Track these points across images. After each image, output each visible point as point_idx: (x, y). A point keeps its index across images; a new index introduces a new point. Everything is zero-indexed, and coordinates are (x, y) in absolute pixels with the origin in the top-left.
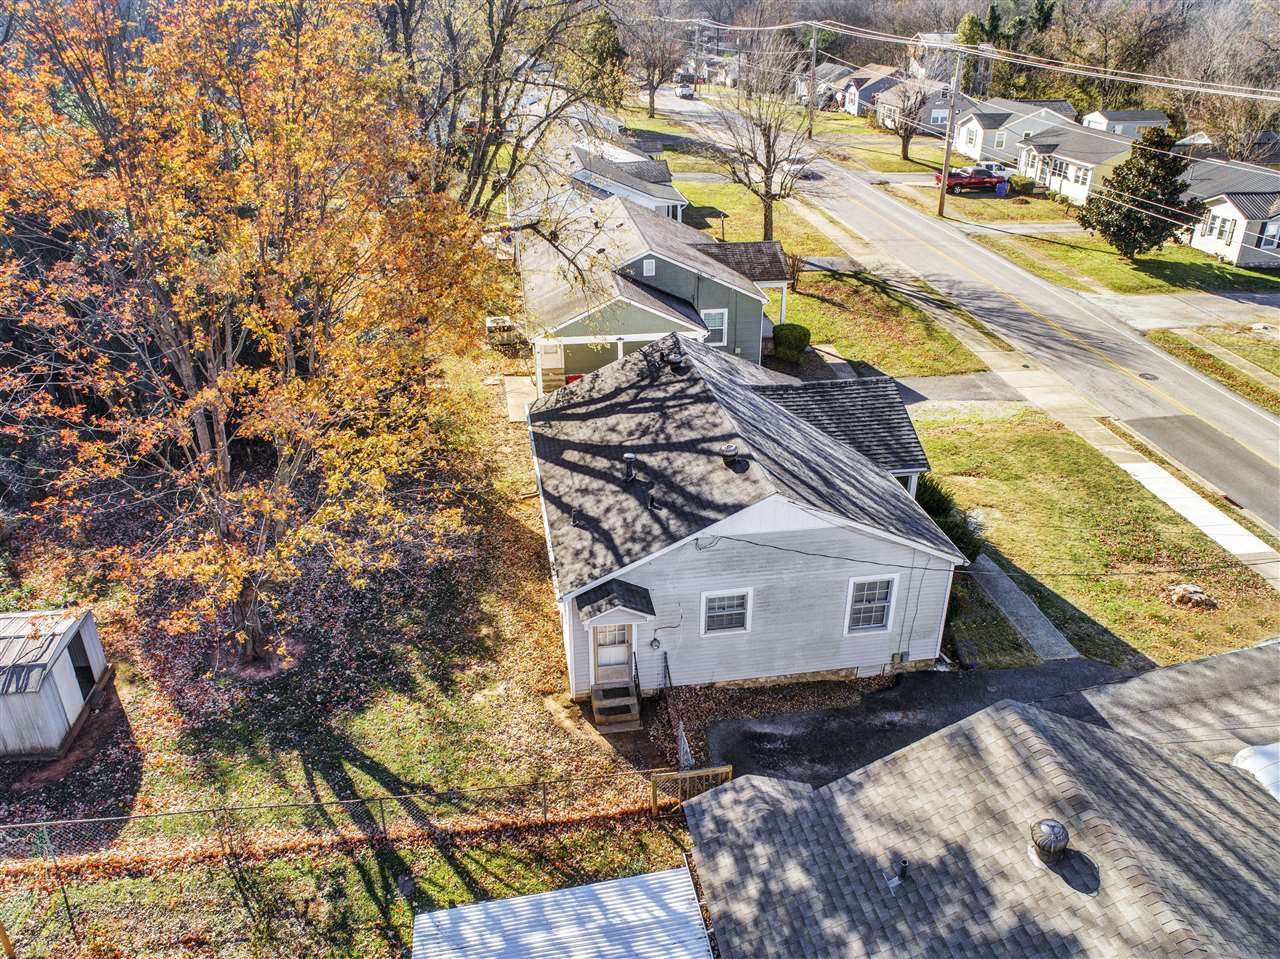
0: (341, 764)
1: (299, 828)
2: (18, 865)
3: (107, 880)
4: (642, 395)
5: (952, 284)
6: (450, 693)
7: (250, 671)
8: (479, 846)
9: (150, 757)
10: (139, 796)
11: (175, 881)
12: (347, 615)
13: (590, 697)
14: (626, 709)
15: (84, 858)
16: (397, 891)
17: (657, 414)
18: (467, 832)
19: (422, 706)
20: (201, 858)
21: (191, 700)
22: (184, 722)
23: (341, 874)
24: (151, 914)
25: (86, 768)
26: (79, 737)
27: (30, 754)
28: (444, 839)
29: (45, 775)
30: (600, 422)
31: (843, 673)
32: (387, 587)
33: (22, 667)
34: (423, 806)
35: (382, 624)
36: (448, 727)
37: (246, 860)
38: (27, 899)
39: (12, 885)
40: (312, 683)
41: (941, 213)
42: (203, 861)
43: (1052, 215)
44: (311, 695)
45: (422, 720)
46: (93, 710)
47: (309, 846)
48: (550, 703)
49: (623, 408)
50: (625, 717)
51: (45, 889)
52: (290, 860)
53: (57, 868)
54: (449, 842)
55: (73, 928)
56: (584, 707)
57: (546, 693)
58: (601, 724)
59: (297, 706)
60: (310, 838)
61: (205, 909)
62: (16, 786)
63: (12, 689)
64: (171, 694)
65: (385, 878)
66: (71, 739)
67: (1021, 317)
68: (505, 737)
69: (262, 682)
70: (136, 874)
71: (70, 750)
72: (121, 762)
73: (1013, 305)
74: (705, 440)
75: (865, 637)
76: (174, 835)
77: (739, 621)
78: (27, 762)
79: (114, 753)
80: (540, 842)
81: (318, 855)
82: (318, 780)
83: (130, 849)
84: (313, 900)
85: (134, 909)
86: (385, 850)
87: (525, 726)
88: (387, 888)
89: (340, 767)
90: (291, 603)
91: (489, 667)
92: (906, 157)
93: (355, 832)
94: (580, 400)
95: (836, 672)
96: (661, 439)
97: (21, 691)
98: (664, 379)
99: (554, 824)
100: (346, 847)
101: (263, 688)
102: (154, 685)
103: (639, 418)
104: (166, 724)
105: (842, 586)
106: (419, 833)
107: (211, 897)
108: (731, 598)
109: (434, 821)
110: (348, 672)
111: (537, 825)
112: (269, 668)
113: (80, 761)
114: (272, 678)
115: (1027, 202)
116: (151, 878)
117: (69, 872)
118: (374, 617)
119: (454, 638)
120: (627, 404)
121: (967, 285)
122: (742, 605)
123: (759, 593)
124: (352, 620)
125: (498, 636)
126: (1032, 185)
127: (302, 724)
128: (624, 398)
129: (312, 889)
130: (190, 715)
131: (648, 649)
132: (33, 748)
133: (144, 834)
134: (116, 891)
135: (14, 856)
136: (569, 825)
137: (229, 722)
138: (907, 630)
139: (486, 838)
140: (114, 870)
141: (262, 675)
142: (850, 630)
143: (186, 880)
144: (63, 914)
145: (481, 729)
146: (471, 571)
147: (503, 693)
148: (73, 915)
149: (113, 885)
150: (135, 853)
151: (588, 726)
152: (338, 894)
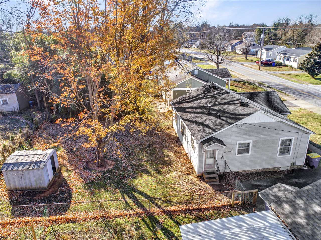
0: (132, 192)
1: (122, 210)
2: (37, 219)
3: (65, 224)
4: (206, 95)
5: (269, 83)
6: (160, 174)
7: (100, 169)
8: (179, 215)
9: (74, 190)
10: (72, 201)
11: (86, 224)
12: (126, 155)
13: (202, 175)
14: (214, 178)
15: (57, 217)
16: (157, 227)
17: (213, 98)
18: (175, 211)
19: (152, 177)
20: (93, 218)
21: (84, 176)
22: (83, 181)
23: (138, 223)
24: (80, 234)
25: (55, 193)
26: (52, 185)
27: (39, 189)
28: (168, 213)
29: (43, 195)
30: (195, 102)
31: (276, 169)
32: (136, 148)
33: (38, 162)
34: (159, 204)
35: (136, 157)
36: (161, 183)
37: (107, 218)
38: (41, 229)
39: (35, 225)
40: (119, 172)
41: (260, 69)
42: (94, 219)
43: (289, 70)
44: (119, 174)
45: (153, 181)
46: (56, 178)
47: (127, 214)
48: (190, 177)
49: (201, 98)
50: (215, 180)
51: (46, 226)
52: (121, 218)
53: (49, 220)
54: (170, 214)
55: (55, 237)
56: (201, 177)
57: (188, 174)
58: (207, 182)
59: (115, 177)
60: (126, 212)
61: (96, 232)
62: (35, 198)
63: (36, 168)
64: (78, 174)
65: (152, 224)
66: (50, 186)
67: (291, 89)
68: (179, 185)
69: (104, 171)
70: (73, 222)
71: (50, 188)
72: (65, 191)
73: (287, 87)
74: (231, 101)
75: (284, 157)
76: (84, 211)
77: (247, 151)
78: (37, 191)
79: (63, 189)
80: (198, 214)
81: (129, 217)
82: (125, 196)
83: (71, 215)
84: (130, 230)
85: (74, 232)
86: (151, 216)
87: (184, 183)
88: (154, 227)
89: (131, 193)
90: (109, 152)
91: (170, 168)
92: (246, 59)
93: (140, 211)
94: (186, 98)
95: (274, 168)
96: (216, 103)
97: (38, 168)
98: (212, 91)
99: (201, 209)
100: (138, 215)
101: (104, 173)
102: (73, 172)
103: (207, 100)
104: (77, 182)
105: (277, 140)
106: (160, 211)
107: (98, 229)
108: (245, 144)
109: (163, 208)
110: (128, 169)
111: (196, 209)
112: (106, 168)
113: (53, 191)
114: (107, 170)
115: (281, 67)
116: (79, 223)
117: (53, 221)
118: (133, 155)
119: (158, 161)
120: (201, 97)
121: (273, 83)
122: (248, 146)
123: (254, 142)
124: (127, 156)
125: (170, 160)
126: (281, 63)
127: (117, 182)
128: (201, 96)
129: (130, 227)
130: (84, 179)
131: (221, 159)
132: (40, 187)
133: (75, 211)
134: (68, 227)
135: (36, 216)
136: (206, 209)
137: (96, 181)
138: (296, 155)
139: (181, 213)
140: (67, 221)
141: (104, 170)
142: (279, 155)
143: (89, 224)
144: (52, 233)
145: (171, 184)
146: (158, 145)
147: (175, 174)
148: (56, 234)
149: (67, 225)
150: (73, 216)
151: (203, 183)
152: (138, 228)
